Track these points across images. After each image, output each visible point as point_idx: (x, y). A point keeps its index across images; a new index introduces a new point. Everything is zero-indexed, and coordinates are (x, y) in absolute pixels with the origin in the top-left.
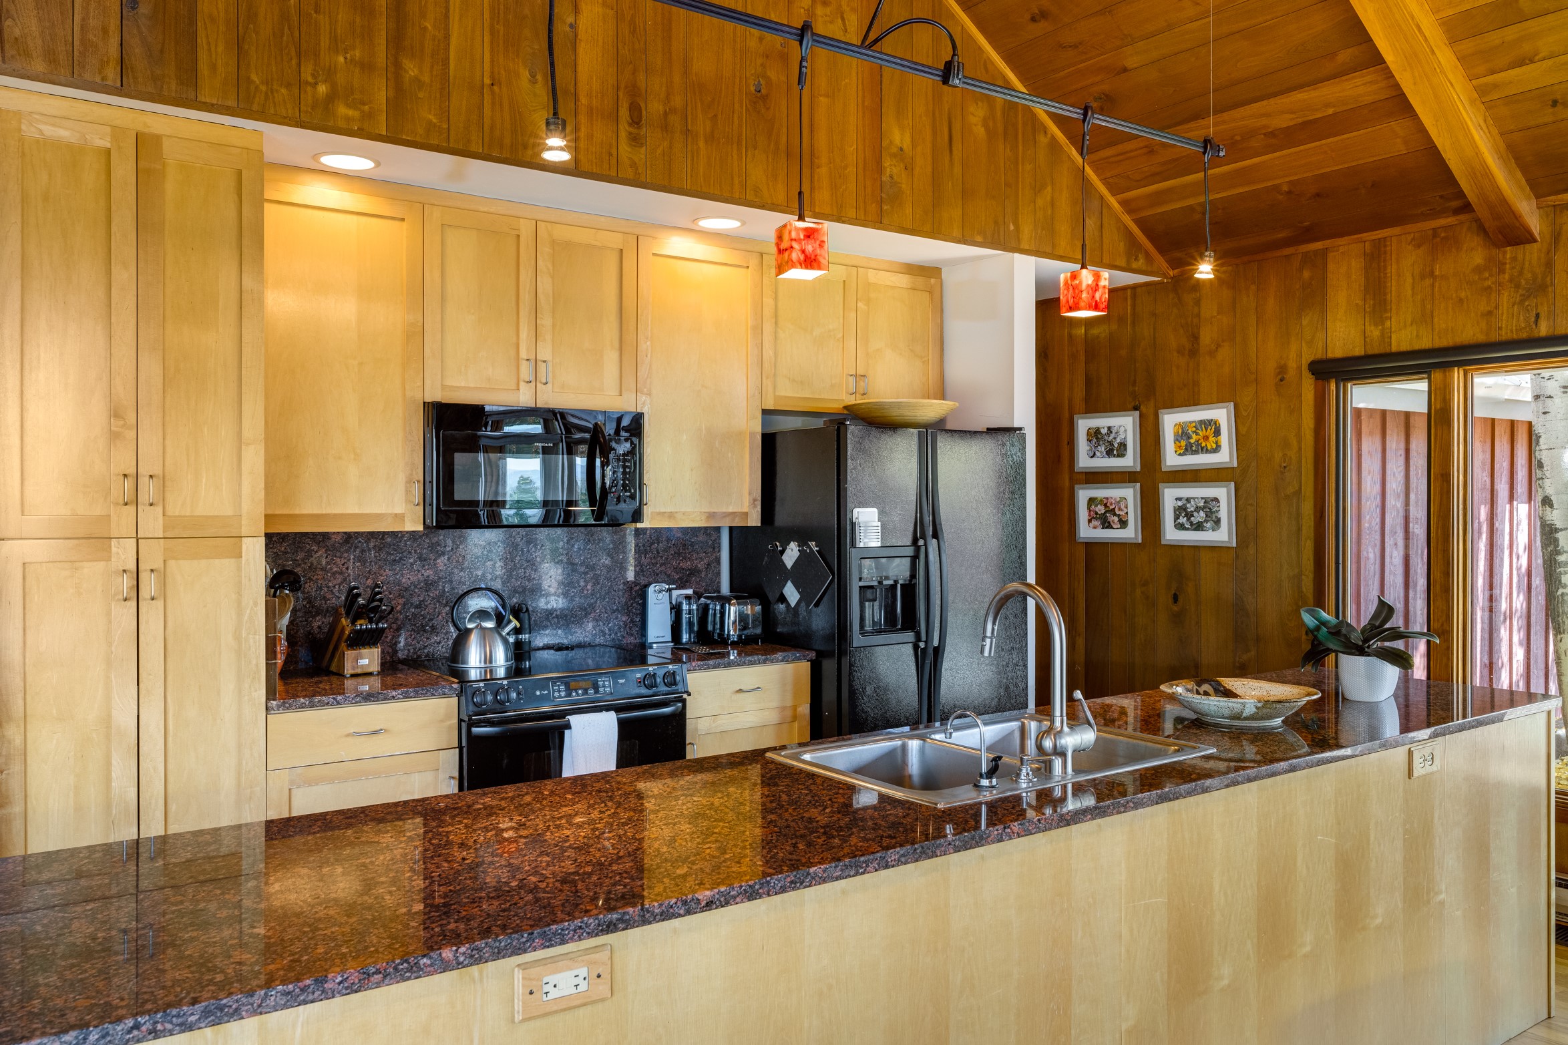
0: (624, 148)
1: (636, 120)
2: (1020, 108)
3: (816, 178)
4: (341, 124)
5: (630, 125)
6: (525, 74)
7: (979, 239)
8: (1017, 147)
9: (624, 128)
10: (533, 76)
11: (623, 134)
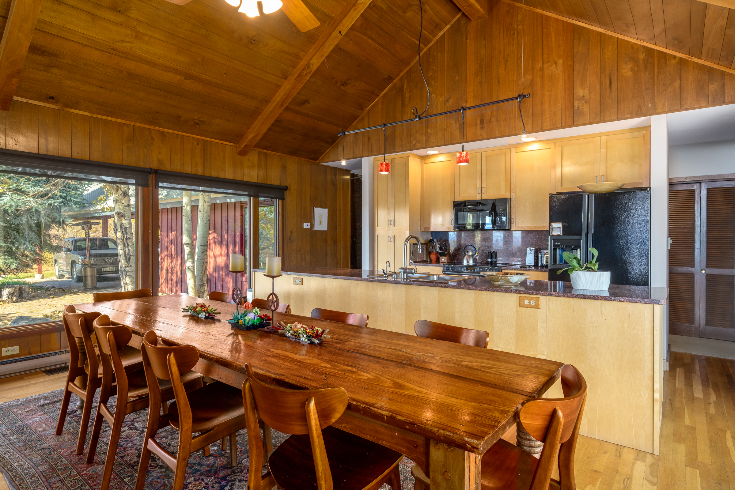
0: (479, 131)
1: (482, 123)
2: (656, 52)
3: (544, 119)
4: (417, 147)
5: (480, 125)
6: (454, 123)
7: (628, 116)
8: (654, 71)
9: (479, 126)
10: (456, 122)
11: (478, 128)
